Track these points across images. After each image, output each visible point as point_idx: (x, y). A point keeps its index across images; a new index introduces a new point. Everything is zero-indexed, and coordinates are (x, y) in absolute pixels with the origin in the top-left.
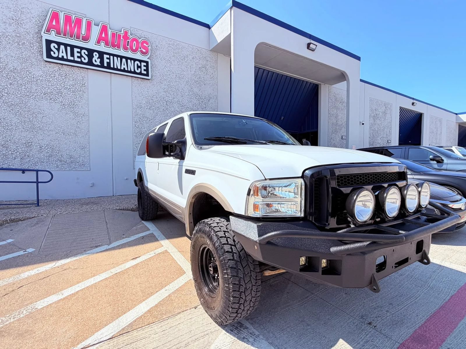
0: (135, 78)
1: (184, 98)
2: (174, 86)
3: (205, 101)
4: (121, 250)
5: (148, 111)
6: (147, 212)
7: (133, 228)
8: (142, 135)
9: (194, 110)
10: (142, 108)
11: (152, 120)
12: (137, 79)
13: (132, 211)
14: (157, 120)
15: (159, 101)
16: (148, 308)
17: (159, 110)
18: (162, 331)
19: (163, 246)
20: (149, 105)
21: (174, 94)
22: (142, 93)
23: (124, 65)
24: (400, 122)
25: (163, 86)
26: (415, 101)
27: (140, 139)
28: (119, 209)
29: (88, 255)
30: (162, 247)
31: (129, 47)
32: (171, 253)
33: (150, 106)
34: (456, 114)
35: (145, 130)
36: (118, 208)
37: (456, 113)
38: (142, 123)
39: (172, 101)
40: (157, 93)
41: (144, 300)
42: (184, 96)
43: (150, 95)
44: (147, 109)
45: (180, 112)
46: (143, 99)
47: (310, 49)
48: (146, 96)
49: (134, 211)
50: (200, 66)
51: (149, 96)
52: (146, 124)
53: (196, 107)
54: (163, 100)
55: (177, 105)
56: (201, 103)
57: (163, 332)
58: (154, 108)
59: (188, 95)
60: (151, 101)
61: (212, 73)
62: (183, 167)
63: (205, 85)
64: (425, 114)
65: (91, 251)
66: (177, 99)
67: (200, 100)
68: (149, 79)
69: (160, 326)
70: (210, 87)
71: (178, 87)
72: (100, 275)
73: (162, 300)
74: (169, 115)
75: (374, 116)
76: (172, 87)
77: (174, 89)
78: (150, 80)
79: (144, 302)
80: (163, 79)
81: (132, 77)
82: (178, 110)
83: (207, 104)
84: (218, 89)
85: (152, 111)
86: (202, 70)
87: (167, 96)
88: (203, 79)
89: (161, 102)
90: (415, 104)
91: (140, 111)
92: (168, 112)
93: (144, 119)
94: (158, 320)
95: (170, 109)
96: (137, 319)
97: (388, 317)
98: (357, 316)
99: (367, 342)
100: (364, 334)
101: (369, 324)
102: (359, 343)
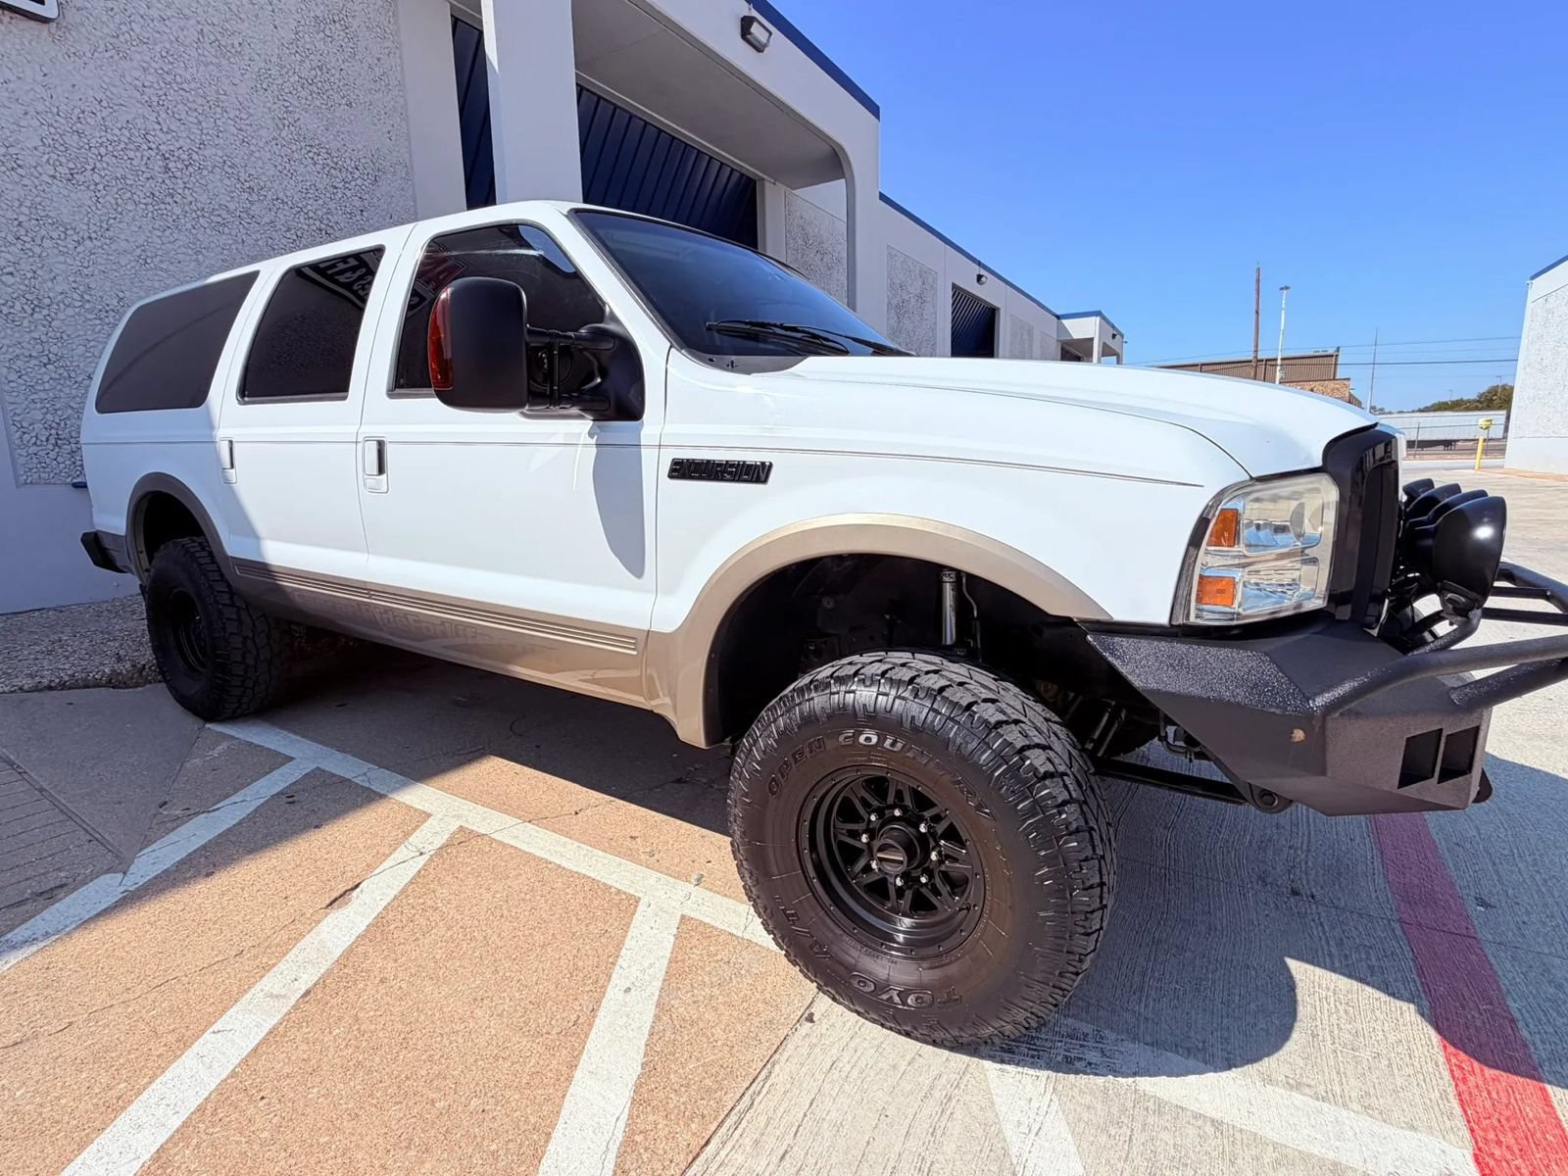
1: (257, 155)
2: (193, 85)
3: (359, 182)
4: (222, 880)
5: (66, 192)
6: (243, 682)
7: (188, 765)
8: (45, 312)
9: (311, 214)
10: (20, 171)
11: (90, 238)
13: (113, 687)
14: (123, 244)
15: (122, 145)
16: (627, 1093)
17: (129, 195)
18: (775, 1159)
19: (429, 815)
20: (63, 160)
21: (200, 122)
22: (11, 86)
24: (952, 328)
25: (136, 74)
26: (983, 272)
27: (35, 335)
28: (36, 689)
29: (34, 948)
30: (430, 820)
32: (494, 836)
33: (71, 165)
34: (1058, 317)
35: (59, 289)
36: (28, 683)
37: (1058, 314)
38: (37, 250)
39: (195, 157)
40: (104, 104)
41: (573, 1067)
42: (254, 141)
43: (63, 107)
44: (54, 177)
45: (243, 215)
46: (23, 123)
47: (752, 39)
48: (40, 108)
49: (128, 687)
50: (318, 13)
51: (55, 110)
52: (62, 259)
53: (321, 202)
54: (145, 147)
55: (221, 180)
56: (340, 185)
57: (784, 1163)
58: (96, 178)
59: (274, 139)
60: (73, 140)
61: (379, 60)
62: (643, 451)
63: (349, 105)
64: (1002, 312)
65: (38, 924)
66: (220, 153)
67: (333, 171)
68: (45, 20)
69: (747, 1141)
70: (375, 120)
71: (217, 92)
72: (215, 1027)
73: (651, 1034)
74: (189, 226)
75: (897, 306)
76: (185, 86)
77: (200, 101)
78: (53, 25)
79: (578, 1074)
80: (127, 36)
82: (232, 206)
83: (367, 196)
84: (408, 134)
85: (86, 197)
86: (328, 33)
87: (165, 130)
88: (337, 76)
89: (131, 154)
90: (983, 279)
91: (10, 186)
92: (177, 210)
93: (43, 232)
94: (716, 1124)
95: (190, 199)
96: (621, 1155)
97: (1310, 863)
98: (1252, 882)
99: (1340, 943)
100: (1312, 924)
101: (1295, 893)
102: (1330, 955)
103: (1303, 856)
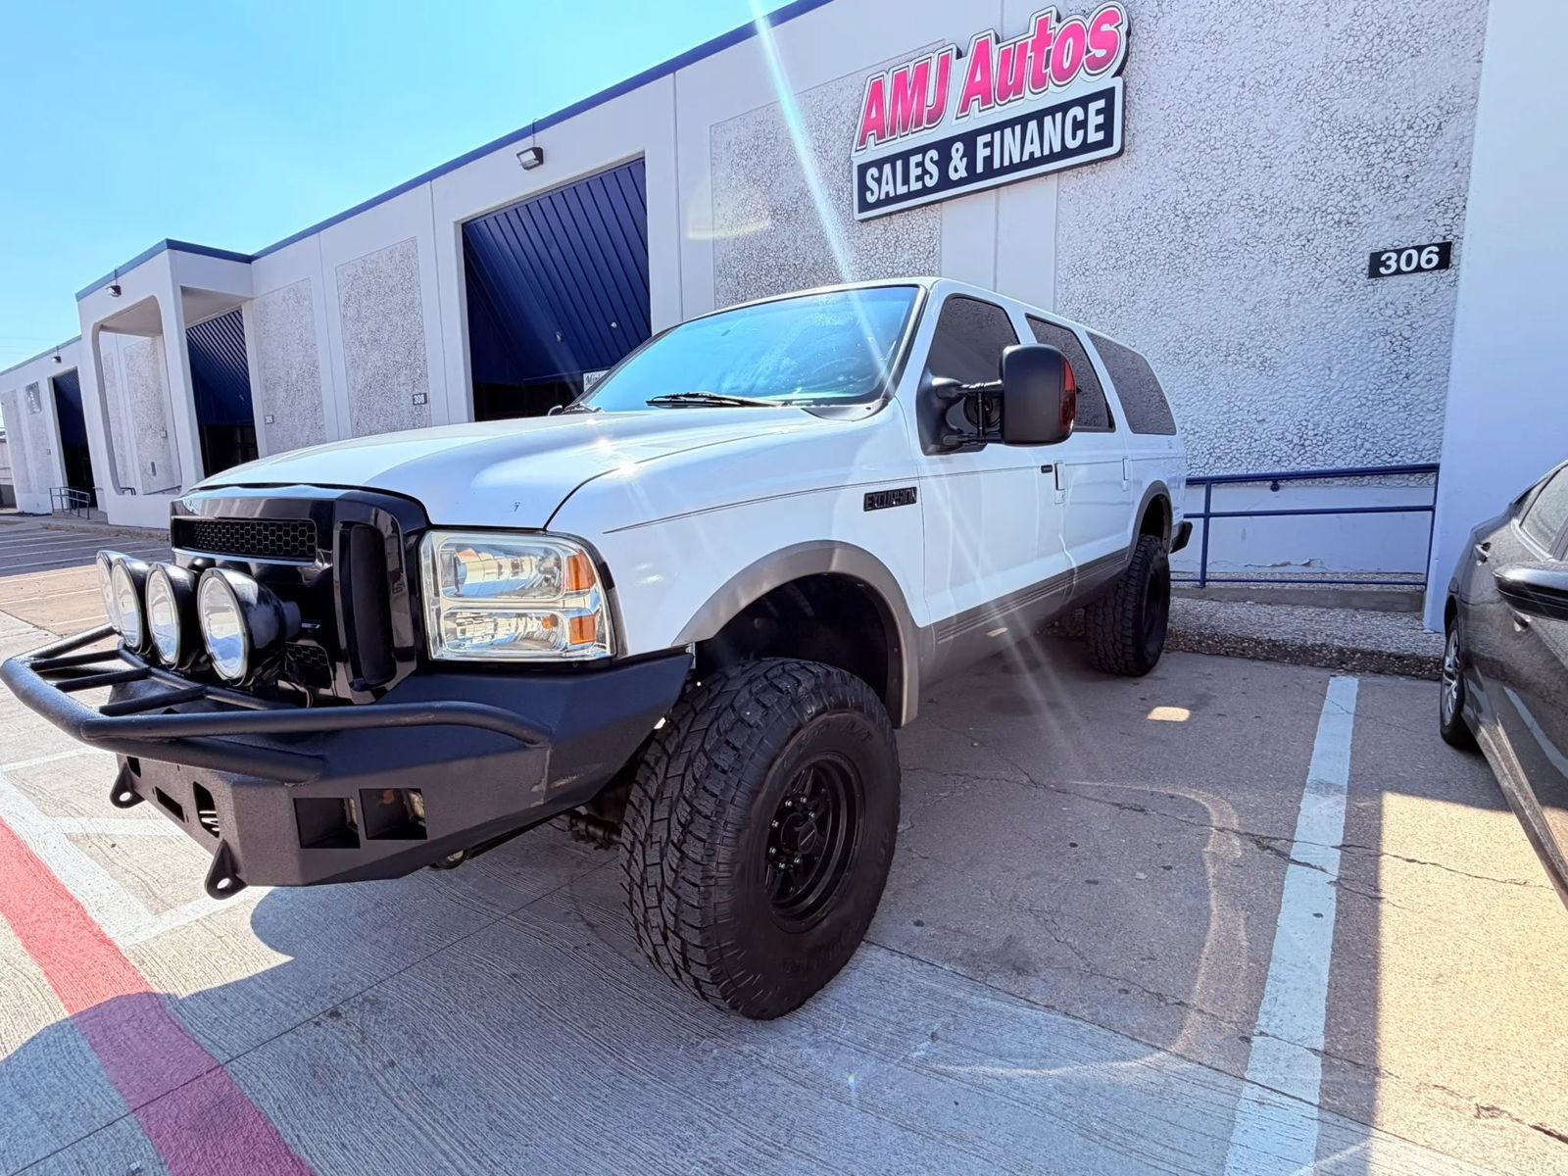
0: (1069, 173)
3: (1411, 143)
5: (1110, 277)
10: (1087, 273)
11: (1120, 306)
12: (1075, 171)
14: (1141, 303)
17: (1153, 262)
20: (1113, 254)
22: (1092, 216)
23: (1032, 143)
31: (1049, 70)
42: (1277, 162)
43: (1121, 214)
44: (1106, 269)
46: (1094, 238)
48: (1106, 221)
51: (1115, 219)
53: (1346, 191)
54: (1173, 216)
55: (1234, 217)
58: (1133, 258)
59: (1301, 147)
60: (1122, 237)
66: (1239, 191)
67: (1373, 148)
74: (1195, 270)
78: (1120, 156)
81: (1059, 171)
85: (1124, 275)
87: (1191, 194)
89: (1162, 229)
91: (1079, 287)
92: (1188, 258)
93: (1092, 311)
95: (1199, 245)
97: (354, 1060)
98: (378, 992)
99: (261, 1001)
100: (294, 999)
101: (335, 1014)
102: (262, 987)
103: (369, 1063)
